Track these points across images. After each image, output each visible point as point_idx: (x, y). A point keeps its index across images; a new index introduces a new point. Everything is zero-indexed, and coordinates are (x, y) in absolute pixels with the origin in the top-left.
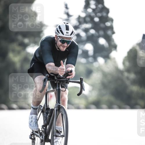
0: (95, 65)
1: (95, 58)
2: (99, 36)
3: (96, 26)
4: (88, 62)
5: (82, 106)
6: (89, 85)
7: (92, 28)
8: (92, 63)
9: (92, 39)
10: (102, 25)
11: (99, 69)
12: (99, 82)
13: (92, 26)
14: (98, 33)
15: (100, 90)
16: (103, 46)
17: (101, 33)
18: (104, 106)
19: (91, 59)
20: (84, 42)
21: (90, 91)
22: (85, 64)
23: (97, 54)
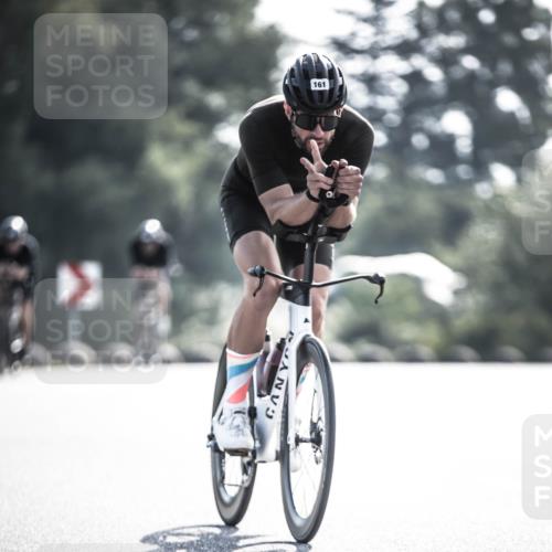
0: (482, 190)
1: (480, 167)
2: (494, 84)
3: (483, 42)
4: (454, 182)
5: (425, 351)
6: (456, 269)
7: (467, 50)
8: (470, 183)
9: (467, 93)
10: (509, 39)
11: (496, 209)
12: (493, 257)
13: (468, 42)
14: (493, 67)
15: (496, 288)
16: (511, 115)
17: (505, 68)
18: (512, 351)
19: (463, 171)
20: (437, 105)
21: (457, 293)
22: (439, 187)
23: (486, 153)
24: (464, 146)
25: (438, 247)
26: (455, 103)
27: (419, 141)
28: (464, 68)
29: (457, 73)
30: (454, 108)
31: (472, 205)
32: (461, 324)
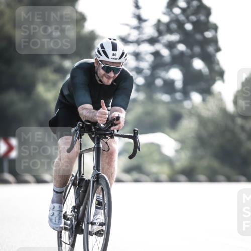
0: (187, 104)
1: (186, 94)
2: (192, 56)
3: (187, 38)
4: (174, 101)
5: (164, 176)
6: (176, 140)
7: (180, 42)
8: (181, 102)
9: (180, 61)
10: (198, 37)
11: (194, 113)
12: (193, 134)
13: (180, 38)
14: (191, 49)
15: (194, 149)
16: (200, 71)
17: (197, 49)
18: (202, 177)
19: (178, 96)
20: (167, 66)
21: (177, 151)
22: (168, 103)
23: (189, 87)
24: (179, 84)
25: (167, 130)
26: (175, 65)
27: (159, 82)
28: (178, 50)
29: (175, 52)
30: (174, 67)
31: (182, 111)
32: (179, 165)
